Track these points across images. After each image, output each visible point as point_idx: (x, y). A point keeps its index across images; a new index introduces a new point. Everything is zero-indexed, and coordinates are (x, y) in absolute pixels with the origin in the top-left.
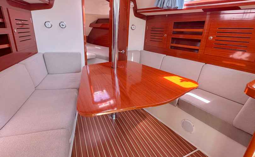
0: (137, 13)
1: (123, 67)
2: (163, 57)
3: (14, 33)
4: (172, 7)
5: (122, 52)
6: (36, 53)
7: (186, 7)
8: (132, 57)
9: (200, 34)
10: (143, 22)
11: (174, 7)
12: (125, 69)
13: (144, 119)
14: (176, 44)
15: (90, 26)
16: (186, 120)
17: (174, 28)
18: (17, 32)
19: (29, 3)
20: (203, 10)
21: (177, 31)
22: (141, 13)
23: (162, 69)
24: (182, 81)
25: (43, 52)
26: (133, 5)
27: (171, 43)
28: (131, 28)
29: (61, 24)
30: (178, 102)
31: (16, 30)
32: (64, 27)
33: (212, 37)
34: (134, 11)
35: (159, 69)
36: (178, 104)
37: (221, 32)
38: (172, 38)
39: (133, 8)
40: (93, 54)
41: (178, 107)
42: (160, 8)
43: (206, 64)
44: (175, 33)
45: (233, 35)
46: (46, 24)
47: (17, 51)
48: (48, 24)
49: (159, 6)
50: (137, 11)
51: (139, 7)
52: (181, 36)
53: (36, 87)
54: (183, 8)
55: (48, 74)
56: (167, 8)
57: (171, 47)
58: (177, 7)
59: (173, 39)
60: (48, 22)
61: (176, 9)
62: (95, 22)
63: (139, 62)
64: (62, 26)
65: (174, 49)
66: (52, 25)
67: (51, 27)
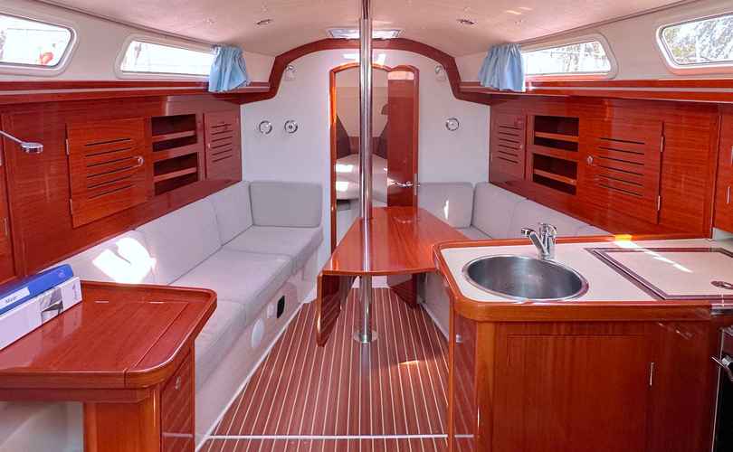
0: (461, 91)
3: (206, 150)
5: (404, 185)
6: (239, 181)
13: (430, 357)
18: (210, 148)
25: (251, 181)
26: (446, 75)
28: (448, 126)
29: (287, 125)
31: (211, 143)
32: (293, 130)
34: (452, 87)
38: (534, 154)
39: (450, 79)
46: (261, 126)
47: (206, 177)
48: (264, 126)
50: (460, 87)
55: (253, 225)
60: (266, 122)
64: (288, 130)
66: (271, 127)
67: (270, 130)
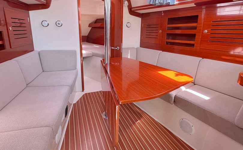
0: (132, 11)
1: (118, 64)
2: (159, 53)
3: (9, 31)
4: (164, 3)
5: (116, 48)
6: (32, 51)
7: (178, 2)
8: (129, 55)
9: (195, 28)
10: (138, 20)
11: (166, 3)
12: (120, 66)
13: (140, 119)
14: (172, 39)
15: (89, 26)
16: (184, 120)
17: (168, 24)
18: (11, 30)
19: (27, 4)
20: (195, 4)
21: (172, 27)
22: (136, 11)
23: (158, 65)
24: (177, 75)
25: (39, 50)
26: (128, 3)
27: (166, 39)
28: (127, 25)
29: (57, 23)
30: (175, 99)
31: (11, 28)
32: (59, 25)
33: (206, 31)
34: (129, 10)
35: (155, 65)
36: (175, 101)
37: (216, 25)
38: (167, 34)
39: (128, 6)
40: (90, 52)
41: (175, 105)
42: (153, 5)
43: (203, 58)
44: (170, 29)
45: (228, 27)
46: (43, 23)
47: (11, 47)
48: (44, 23)
49: (151, 3)
50: (132, 9)
51: (133, 5)
52: (178, 32)
53: (28, 84)
54: (175, 4)
55: (43, 71)
56: (159, 5)
57: (167, 43)
58: (169, 3)
59: (169, 35)
60: (45, 21)
61: (168, 5)
62: (93, 22)
63: (135, 59)
64: (58, 25)
65: (170, 45)
66: (48, 24)
67: (48, 25)
